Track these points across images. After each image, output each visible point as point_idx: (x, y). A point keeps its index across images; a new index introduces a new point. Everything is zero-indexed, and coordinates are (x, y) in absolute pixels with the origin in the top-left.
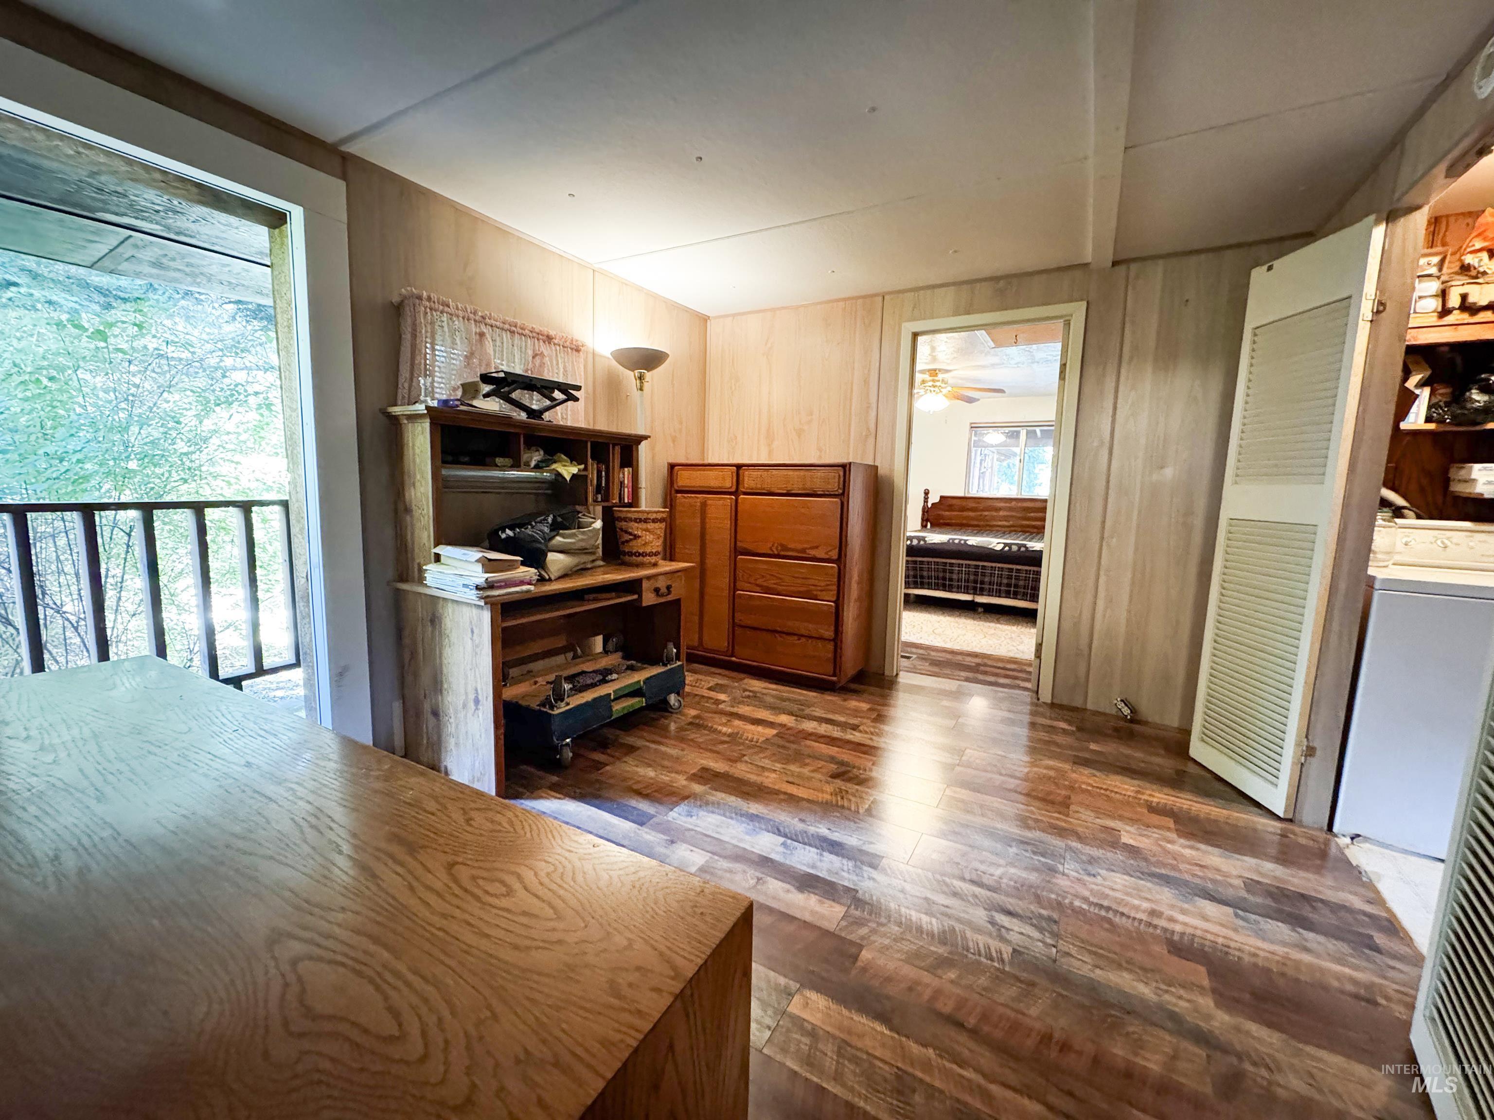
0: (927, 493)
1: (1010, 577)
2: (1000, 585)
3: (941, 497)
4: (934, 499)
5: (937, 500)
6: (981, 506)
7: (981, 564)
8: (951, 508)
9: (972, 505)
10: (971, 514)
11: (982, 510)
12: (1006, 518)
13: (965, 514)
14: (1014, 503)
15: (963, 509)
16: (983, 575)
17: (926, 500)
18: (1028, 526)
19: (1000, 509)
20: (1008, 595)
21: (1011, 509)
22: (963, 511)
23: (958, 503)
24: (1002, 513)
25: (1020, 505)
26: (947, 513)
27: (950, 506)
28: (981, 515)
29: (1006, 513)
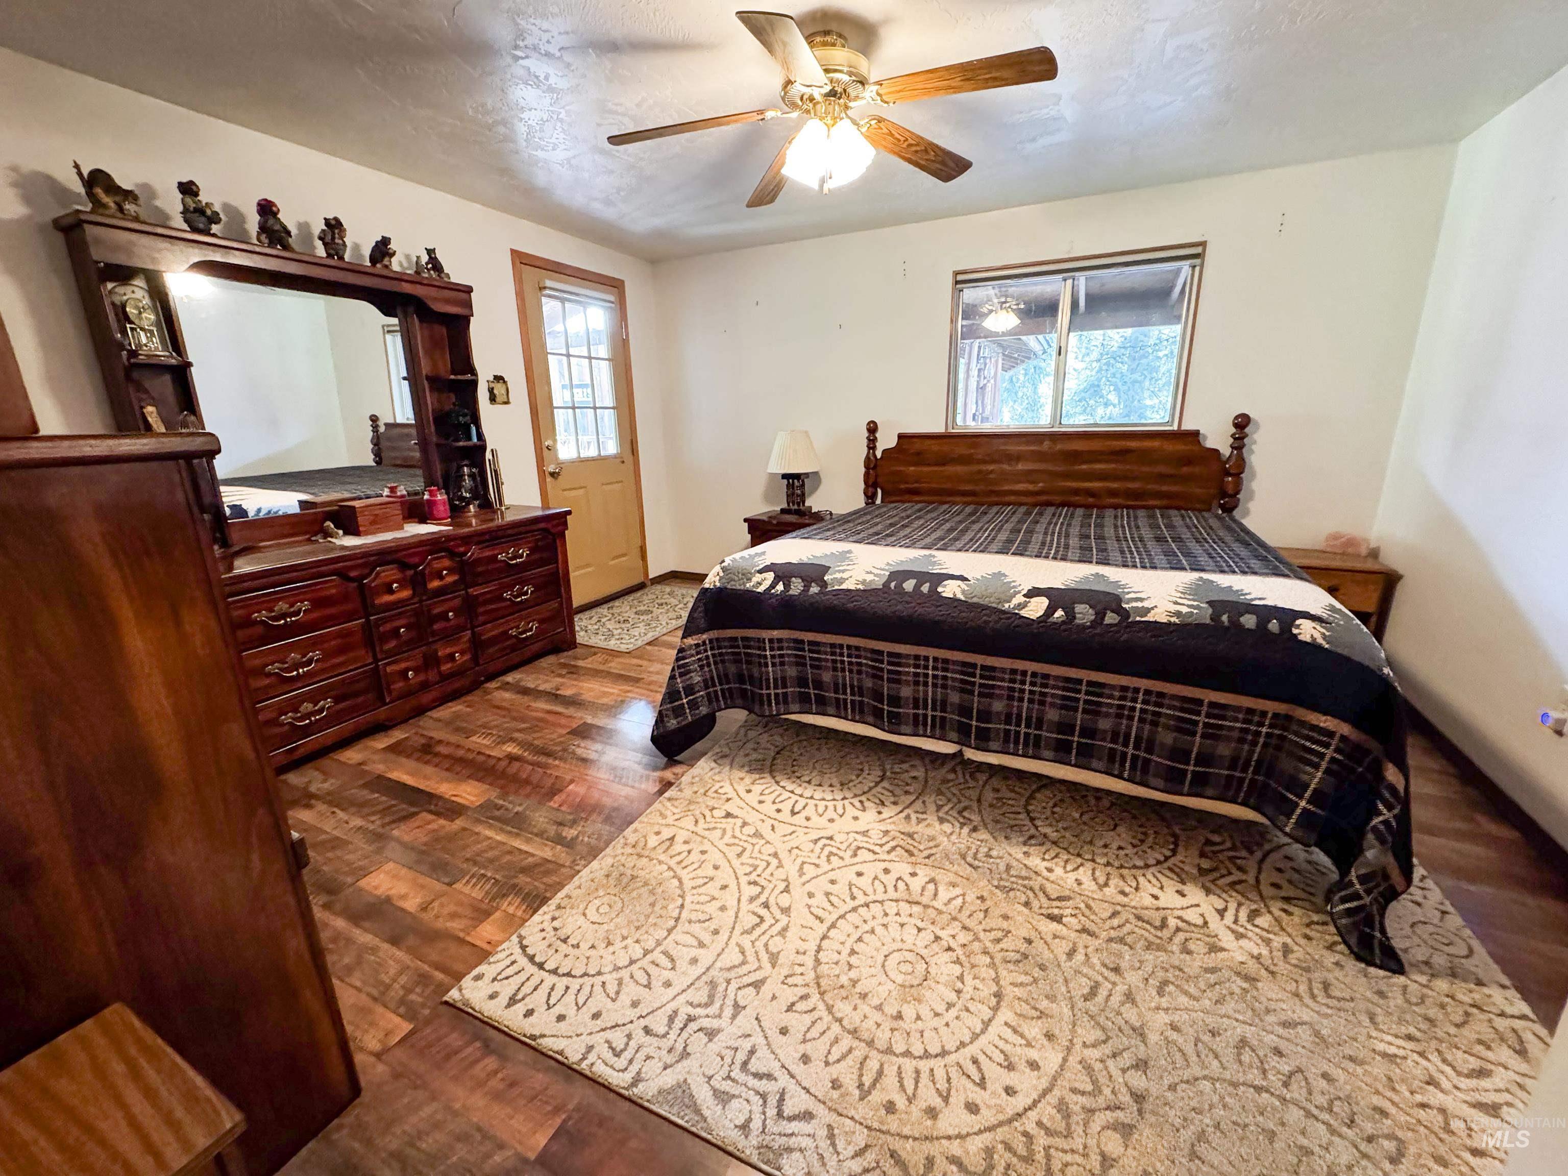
0: (872, 428)
1: (1069, 705)
2: (1039, 725)
3: (901, 437)
4: (887, 441)
5: (892, 443)
6: (980, 453)
7: (980, 660)
8: (919, 458)
9: (962, 450)
10: (960, 469)
11: (985, 462)
12: (1028, 476)
13: (950, 469)
14: (1046, 445)
15: (943, 461)
16: (988, 693)
17: (872, 443)
18: (1076, 492)
19: (1018, 458)
20: (1062, 753)
21: (1040, 456)
22: (944, 465)
23: (935, 447)
24: (1020, 467)
25: (1059, 447)
26: (912, 468)
27: (918, 454)
28: (980, 472)
29: (1030, 466)
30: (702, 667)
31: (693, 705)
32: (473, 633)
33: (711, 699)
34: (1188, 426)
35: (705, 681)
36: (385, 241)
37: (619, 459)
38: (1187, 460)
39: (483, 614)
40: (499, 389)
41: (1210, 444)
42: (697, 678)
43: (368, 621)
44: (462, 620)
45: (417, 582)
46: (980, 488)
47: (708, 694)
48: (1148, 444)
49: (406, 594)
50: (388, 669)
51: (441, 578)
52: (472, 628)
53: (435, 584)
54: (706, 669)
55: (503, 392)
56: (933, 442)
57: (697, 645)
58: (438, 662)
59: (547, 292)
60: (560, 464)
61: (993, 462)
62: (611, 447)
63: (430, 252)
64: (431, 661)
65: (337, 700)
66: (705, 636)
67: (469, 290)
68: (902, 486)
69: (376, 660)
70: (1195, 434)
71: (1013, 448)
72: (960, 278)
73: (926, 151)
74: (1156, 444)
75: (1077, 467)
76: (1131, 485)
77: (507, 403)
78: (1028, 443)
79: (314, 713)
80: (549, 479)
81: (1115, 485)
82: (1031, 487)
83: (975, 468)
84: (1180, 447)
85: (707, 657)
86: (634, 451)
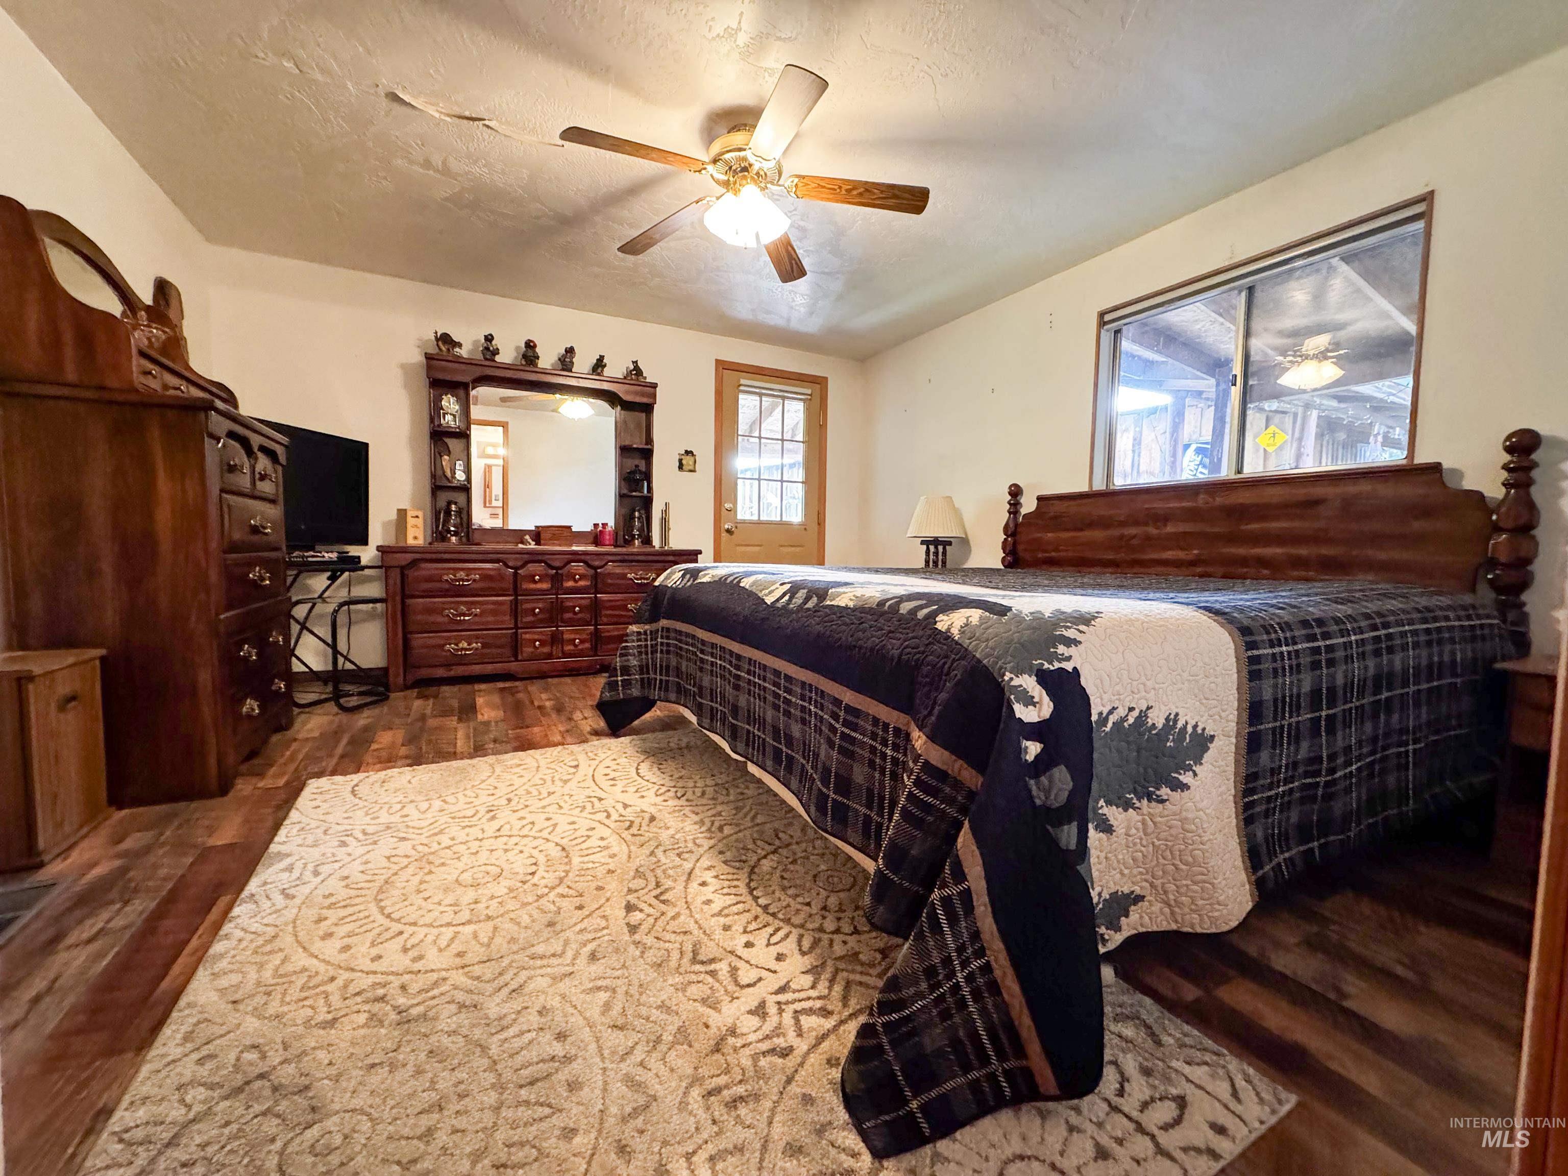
0: (1015, 492)
1: (776, 704)
3: (1042, 499)
4: (1028, 504)
5: (1033, 506)
8: (1057, 523)
10: (1098, 535)
11: (1123, 524)
13: (1088, 534)
14: (1202, 499)
15: (1082, 525)
17: (1014, 507)
19: (1167, 518)
20: (776, 764)
21: (1193, 515)
22: (1081, 530)
23: (1073, 508)
24: (1170, 529)
25: (1219, 500)
26: (1049, 535)
27: (1055, 518)
28: (1122, 537)
29: (1182, 528)
30: (640, 653)
31: (627, 684)
32: (596, 629)
33: (646, 684)
34: (1423, 457)
35: (641, 667)
36: (601, 358)
37: (804, 526)
38: (1425, 511)
39: (607, 616)
40: (687, 461)
41: (1468, 484)
42: (634, 662)
43: (516, 600)
44: (587, 616)
45: (557, 579)
46: (1121, 556)
47: (642, 679)
48: (1351, 489)
49: (545, 586)
50: (524, 636)
51: (576, 581)
52: (596, 625)
53: (570, 584)
54: (644, 656)
55: (691, 463)
56: (1072, 503)
57: (639, 633)
58: (562, 642)
59: (742, 388)
60: (738, 523)
61: (1136, 523)
62: (795, 515)
63: (635, 363)
64: (556, 639)
65: (484, 646)
66: (647, 627)
67: (654, 386)
68: (1040, 555)
69: (516, 627)
70: (1436, 468)
71: (1159, 505)
72: (1107, 318)
73: (867, 190)
74: (1365, 487)
75: (1243, 527)
76: (1325, 551)
77: (693, 471)
78: (1180, 498)
79: (466, 649)
80: (724, 534)
81: (1303, 551)
82: (1181, 555)
83: (1116, 532)
84: (1408, 491)
85: (646, 646)
86: (821, 522)
